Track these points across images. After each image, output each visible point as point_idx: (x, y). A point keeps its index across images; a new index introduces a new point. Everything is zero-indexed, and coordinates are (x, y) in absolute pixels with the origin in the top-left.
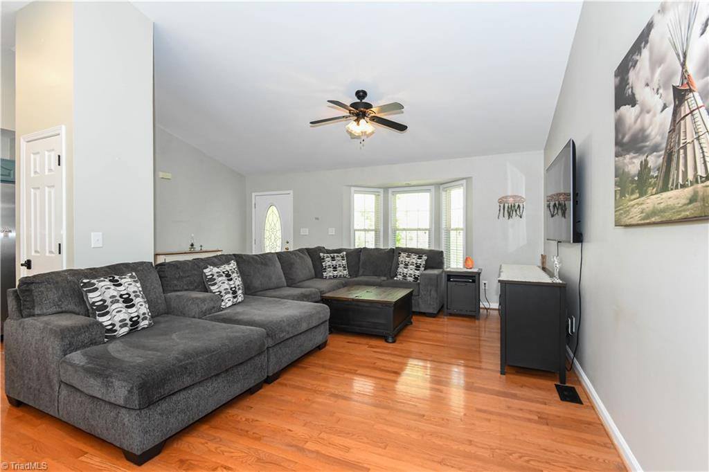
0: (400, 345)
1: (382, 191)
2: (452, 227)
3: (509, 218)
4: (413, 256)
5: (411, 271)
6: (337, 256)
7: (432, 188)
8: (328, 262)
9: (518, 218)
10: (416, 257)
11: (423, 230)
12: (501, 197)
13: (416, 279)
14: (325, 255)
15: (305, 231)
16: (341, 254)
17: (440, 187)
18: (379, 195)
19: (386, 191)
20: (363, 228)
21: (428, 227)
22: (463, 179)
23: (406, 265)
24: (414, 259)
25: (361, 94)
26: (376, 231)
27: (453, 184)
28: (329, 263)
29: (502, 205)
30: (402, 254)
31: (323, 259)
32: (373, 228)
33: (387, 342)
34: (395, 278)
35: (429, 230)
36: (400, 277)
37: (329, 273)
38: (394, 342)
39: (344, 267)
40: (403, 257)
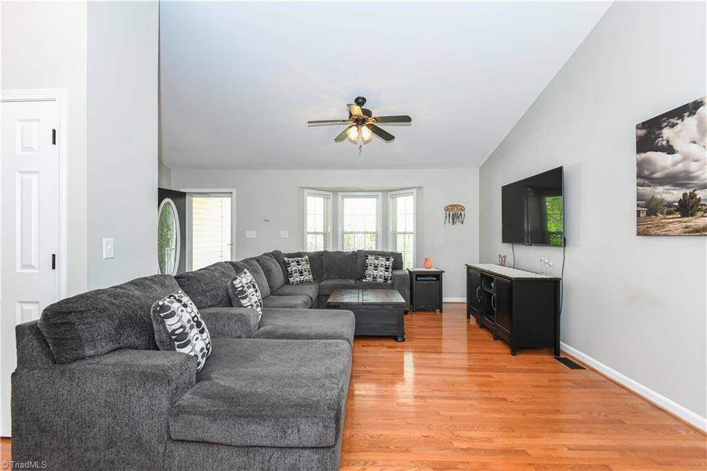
0: (409, 342)
1: (331, 194)
2: (398, 230)
3: (453, 224)
4: (381, 258)
5: (381, 272)
6: (302, 261)
7: (380, 194)
8: (293, 267)
9: (460, 224)
10: (384, 259)
11: (371, 233)
12: (447, 205)
13: (386, 279)
14: (290, 259)
15: (251, 234)
16: (304, 258)
17: (388, 194)
18: (327, 198)
19: (334, 193)
20: (313, 231)
21: (375, 231)
22: (414, 188)
23: (376, 267)
24: (382, 261)
25: (360, 101)
26: (325, 234)
27: (400, 192)
28: (295, 268)
29: (448, 213)
30: (370, 257)
31: (289, 264)
32: (323, 231)
33: (398, 341)
34: (364, 280)
35: (376, 233)
36: (370, 279)
37: (296, 278)
38: (404, 340)
39: (309, 272)
40: (371, 260)
